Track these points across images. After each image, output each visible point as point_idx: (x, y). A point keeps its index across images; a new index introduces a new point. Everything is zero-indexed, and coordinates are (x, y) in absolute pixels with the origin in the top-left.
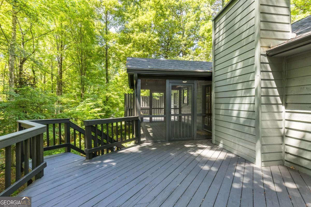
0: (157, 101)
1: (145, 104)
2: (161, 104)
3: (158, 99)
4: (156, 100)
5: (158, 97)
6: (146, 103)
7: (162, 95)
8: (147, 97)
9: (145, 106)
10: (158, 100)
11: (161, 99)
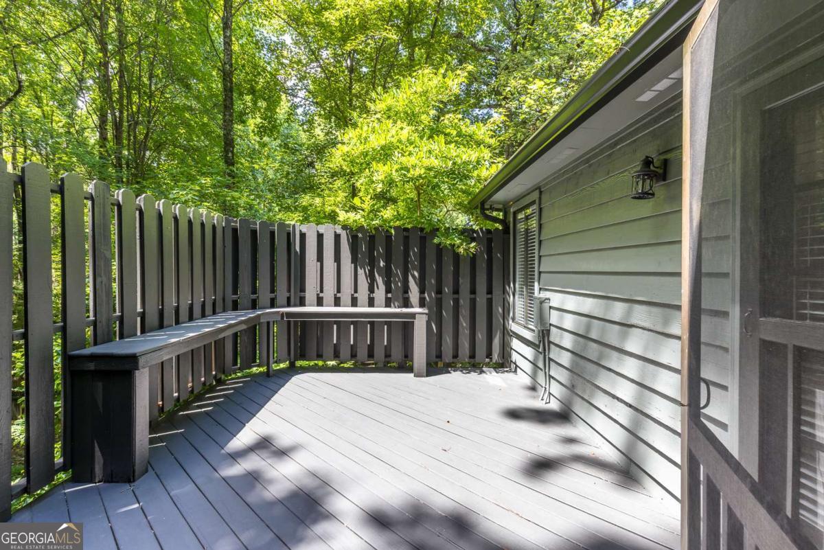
0: (465, 270)
1: (371, 290)
2: (490, 292)
3: (466, 248)
4: (457, 256)
5: (467, 234)
6: (379, 280)
7: (495, 220)
8: (389, 237)
9: (371, 303)
10: (474, 259)
11: (490, 251)
